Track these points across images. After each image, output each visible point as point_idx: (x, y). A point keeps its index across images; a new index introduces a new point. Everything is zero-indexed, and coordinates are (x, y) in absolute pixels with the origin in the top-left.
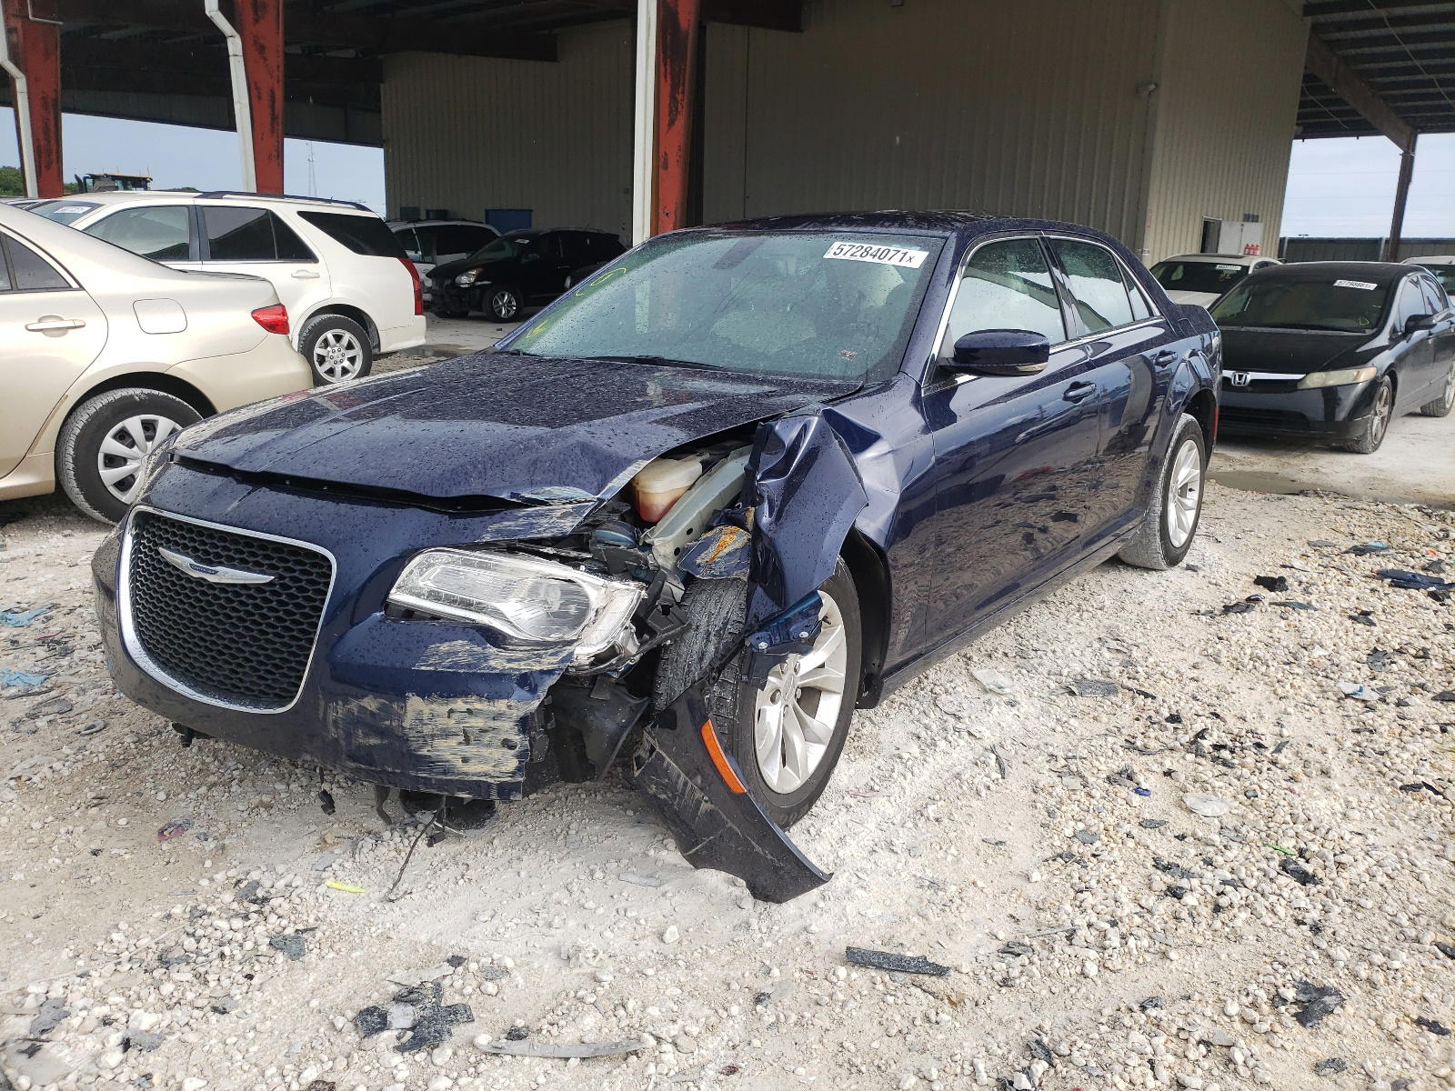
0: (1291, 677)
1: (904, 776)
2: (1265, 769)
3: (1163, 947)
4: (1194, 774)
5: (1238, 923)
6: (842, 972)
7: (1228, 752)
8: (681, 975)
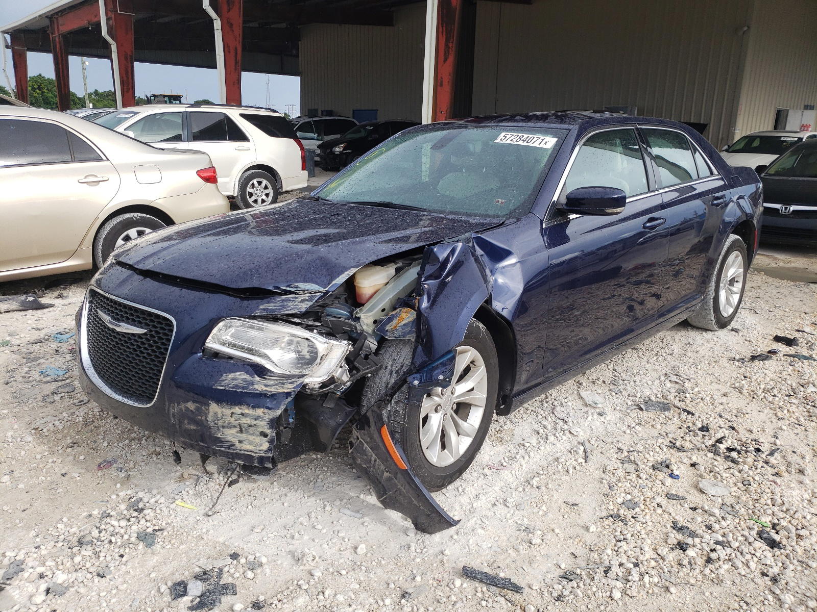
0: (789, 405)
1: (523, 457)
2: (759, 466)
3: (667, 584)
4: (711, 466)
5: (721, 571)
6: (458, 582)
7: (736, 453)
8: (362, 576)
